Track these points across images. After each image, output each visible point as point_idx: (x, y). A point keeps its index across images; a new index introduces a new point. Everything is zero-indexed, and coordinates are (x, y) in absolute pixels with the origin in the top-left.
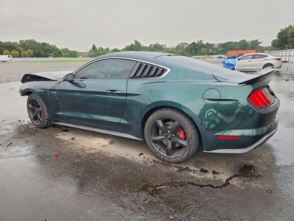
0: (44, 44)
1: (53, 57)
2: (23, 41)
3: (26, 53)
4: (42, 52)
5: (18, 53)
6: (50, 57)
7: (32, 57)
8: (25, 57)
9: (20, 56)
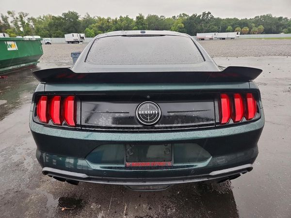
0: (281, 18)
1: (285, 33)
2: (258, 17)
3: (256, 29)
4: (274, 28)
5: (248, 29)
6: (282, 34)
7: (262, 33)
8: (254, 34)
9: (249, 33)
